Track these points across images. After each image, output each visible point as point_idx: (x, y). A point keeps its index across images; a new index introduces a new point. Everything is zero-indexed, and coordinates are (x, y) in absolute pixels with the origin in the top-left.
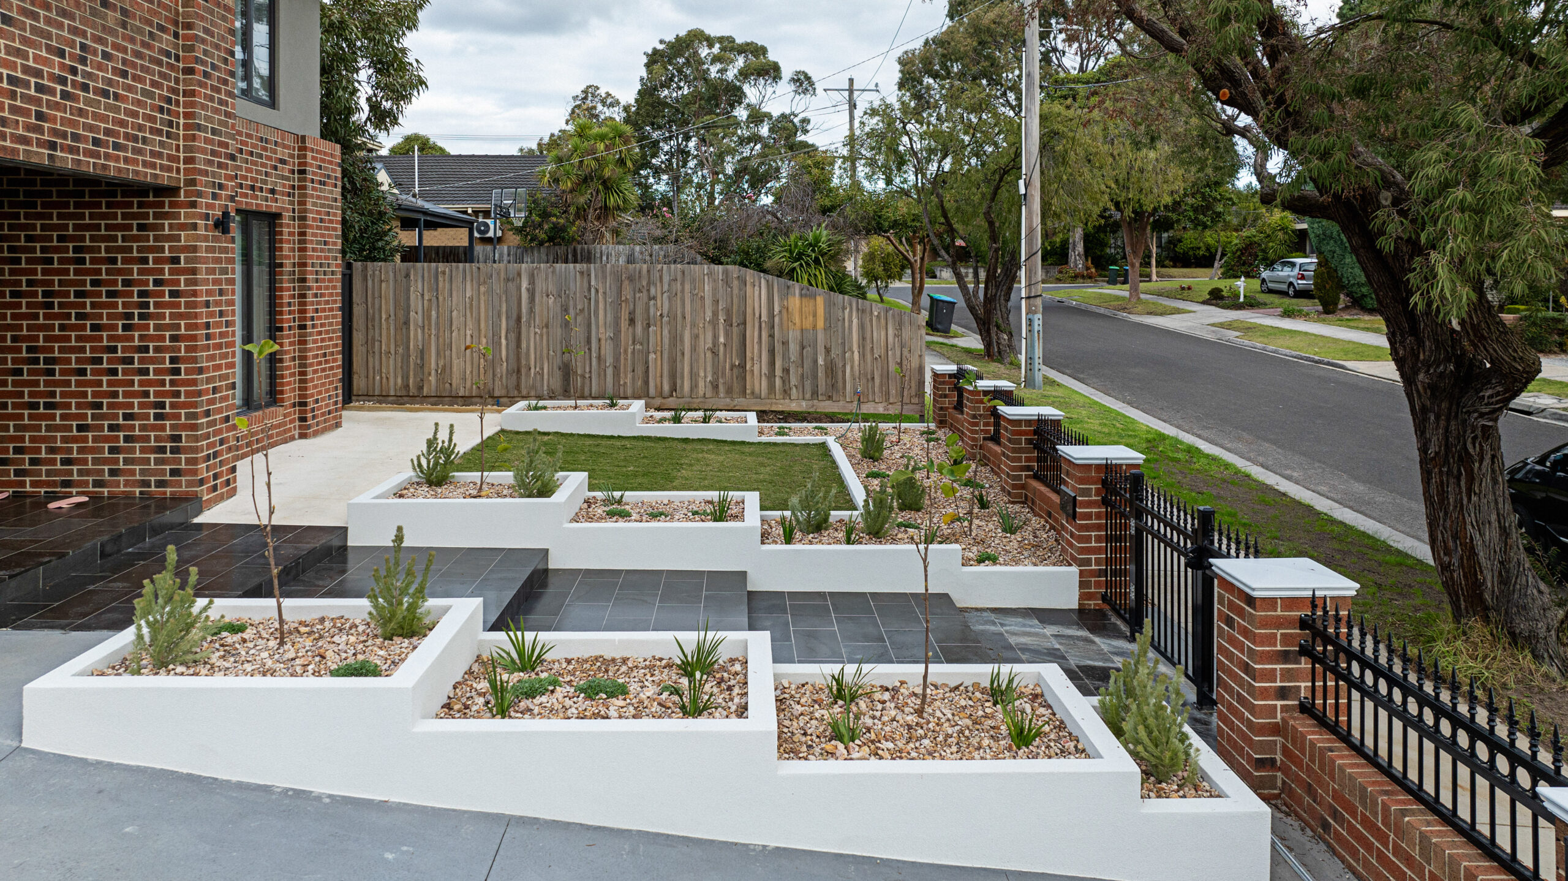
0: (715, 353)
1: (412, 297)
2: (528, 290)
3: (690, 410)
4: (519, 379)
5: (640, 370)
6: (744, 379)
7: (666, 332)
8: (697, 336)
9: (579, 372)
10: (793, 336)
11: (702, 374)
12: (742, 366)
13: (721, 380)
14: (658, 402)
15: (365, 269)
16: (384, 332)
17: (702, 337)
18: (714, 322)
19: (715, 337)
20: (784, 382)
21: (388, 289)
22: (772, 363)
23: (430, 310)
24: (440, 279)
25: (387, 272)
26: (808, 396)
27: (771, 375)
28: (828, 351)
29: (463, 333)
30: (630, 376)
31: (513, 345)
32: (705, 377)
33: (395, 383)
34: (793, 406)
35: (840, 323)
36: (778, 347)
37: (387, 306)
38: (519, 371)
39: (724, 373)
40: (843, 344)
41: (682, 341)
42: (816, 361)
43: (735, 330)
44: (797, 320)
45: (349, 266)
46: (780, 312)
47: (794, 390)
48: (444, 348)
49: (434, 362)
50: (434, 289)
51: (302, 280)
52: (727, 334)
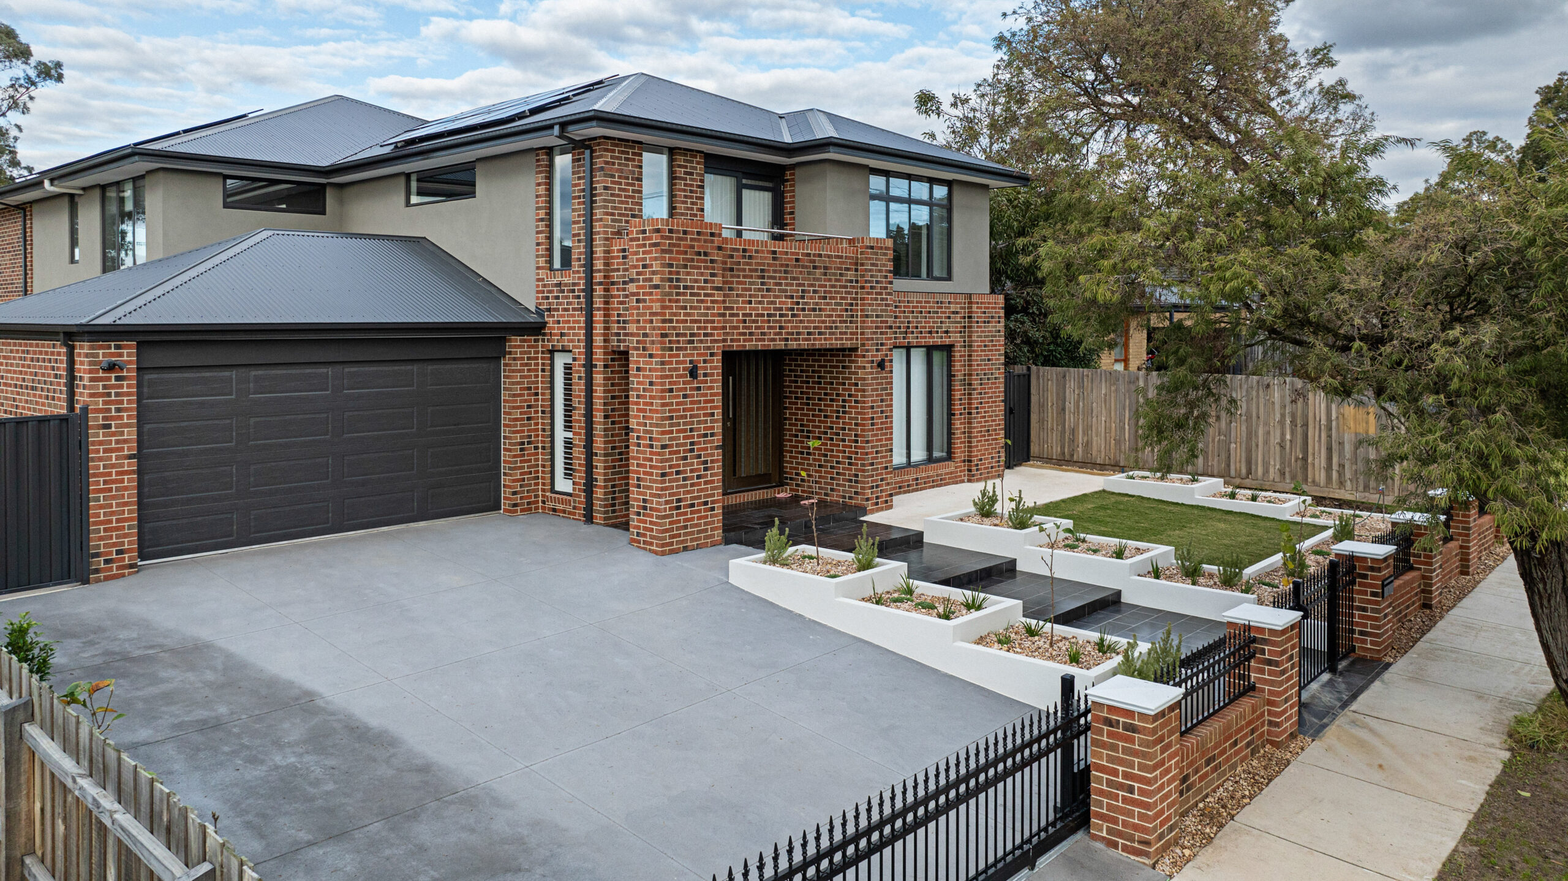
0: (1282, 447)
1: (1068, 391)
3: (1262, 490)
4: (1136, 455)
5: (1223, 456)
6: (1306, 469)
7: (1244, 428)
8: (1268, 433)
10: (1348, 437)
11: (1272, 463)
12: (1305, 459)
13: (1287, 469)
14: (1238, 481)
15: (1038, 370)
16: (1050, 414)
17: (1272, 433)
18: (1282, 422)
19: (1283, 435)
20: (1340, 475)
21: (1052, 386)
22: (1329, 459)
23: (1078, 402)
26: (1361, 488)
27: (1329, 468)
28: (1378, 452)
29: (1101, 420)
30: (1216, 459)
31: (1132, 430)
32: (1275, 465)
33: (1056, 451)
34: (1348, 496)
36: (1335, 446)
37: (1051, 398)
39: (1290, 464)
41: (1257, 436)
42: (1368, 460)
43: (1299, 429)
44: (1352, 425)
45: (1029, 369)
46: (1337, 418)
47: (1349, 482)
48: (1088, 428)
49: (1081, 438)
50: (1081, 386)
51: (970, 384)
52: (1292, 433)
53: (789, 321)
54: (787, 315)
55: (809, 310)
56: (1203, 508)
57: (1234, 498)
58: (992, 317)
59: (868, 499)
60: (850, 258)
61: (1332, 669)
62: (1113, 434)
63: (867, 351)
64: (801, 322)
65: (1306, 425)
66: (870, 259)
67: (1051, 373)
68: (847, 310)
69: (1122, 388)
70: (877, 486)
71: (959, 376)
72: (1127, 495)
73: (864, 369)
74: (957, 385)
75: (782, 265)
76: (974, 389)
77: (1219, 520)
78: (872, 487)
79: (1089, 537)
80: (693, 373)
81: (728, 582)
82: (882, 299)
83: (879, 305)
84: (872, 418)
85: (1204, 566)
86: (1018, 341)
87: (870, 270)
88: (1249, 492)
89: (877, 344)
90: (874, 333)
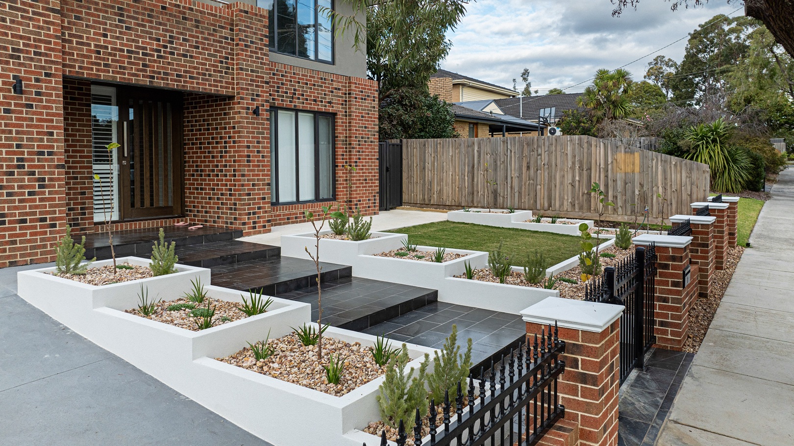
0: (573, 186)
1: (427, 155)
2: (478, 151)
3: (559, 218)
4: (473, 197)
5: (532, 195)
6: (590, 202)
7: (546, 174)
8: (564, 176)
9: (501, 195)
10: (620, 176)
11: (566, 198)
12: (589, 194)
13: (576, 202)
14: (542, 212)
15: (407, 143)
16: (415, 172)
17: (566, 176)
18: (573, 168)
19: (574, 177)
20: (614, 204)
21: (416, 152)
22: (606, 193)
23: (434, 162)
24: (438, 146)
25: (416, 144)
26: (629, 213)
28: (642, 185)
29: (449, 175)
30: (527, 197)
31: (470, 180)
32: (568, 199)
33: (419, 198)
34: (619, 219)
35: (650, 169)
36: (610, 183)
37: (416, 160)
38: (473, 194)
39: (578, 198)
40: (652, 182)
41: (555, 179)
42: (634, 192)
43: (585, 172)
44: (623, 167)
45: (401, 141)
46: (612, 162)
47: (620, 209)
48: (441, 180)
49: (436, 188)
50: (436, 152)
51: (350, 144)
52: (580, 175)
53: (155, 61)
54: (152, 56)
55: (179, 55)
56: (517, 230)
57: (539, 222)
58: (368, 96)
59: (244, 224)
60: (224, 18)
61: (639, 366)
62: (457, 183)
63: (242, 98)
64: (169, 64)
65: (590, 169)
66: (244, 21)
67: (415, 143)
68: (221, 62)
69: (463, 150)
70: (254, 213)
71: (341, 137)
72: (463, 223)
73: (239, 114)
74: (339, 144)
75: (145, 9)
76: (353, 148)
77: (528, 237)
78: (249, 214)
79: (419, 247)
80: (18, 88)
81: (16, 295)
82: (258, 58)
83: (254, 62)
84: (249, 156)
85: (513, 267)
86: (395, 123)
87: (244, 31)
88: (550, 219)
89: (253, 94)
90: (249, 85)
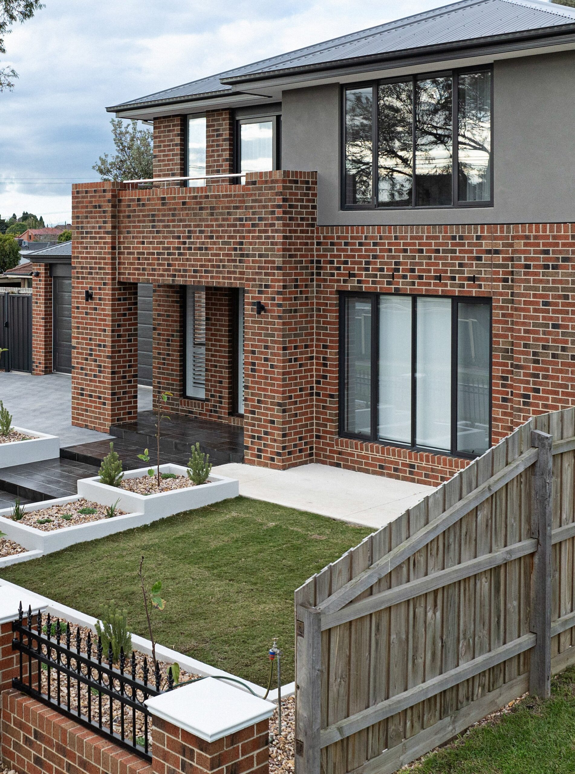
54: (174, 254)
55: (195, 249)
63: (249, 292)
64: (187, 260)
68: (235, 249)
78: (253, 437)
83: (263, 244)
84: (253, 364)
87: (252, 207)
89: (261, 286)
90: (257, 273)
